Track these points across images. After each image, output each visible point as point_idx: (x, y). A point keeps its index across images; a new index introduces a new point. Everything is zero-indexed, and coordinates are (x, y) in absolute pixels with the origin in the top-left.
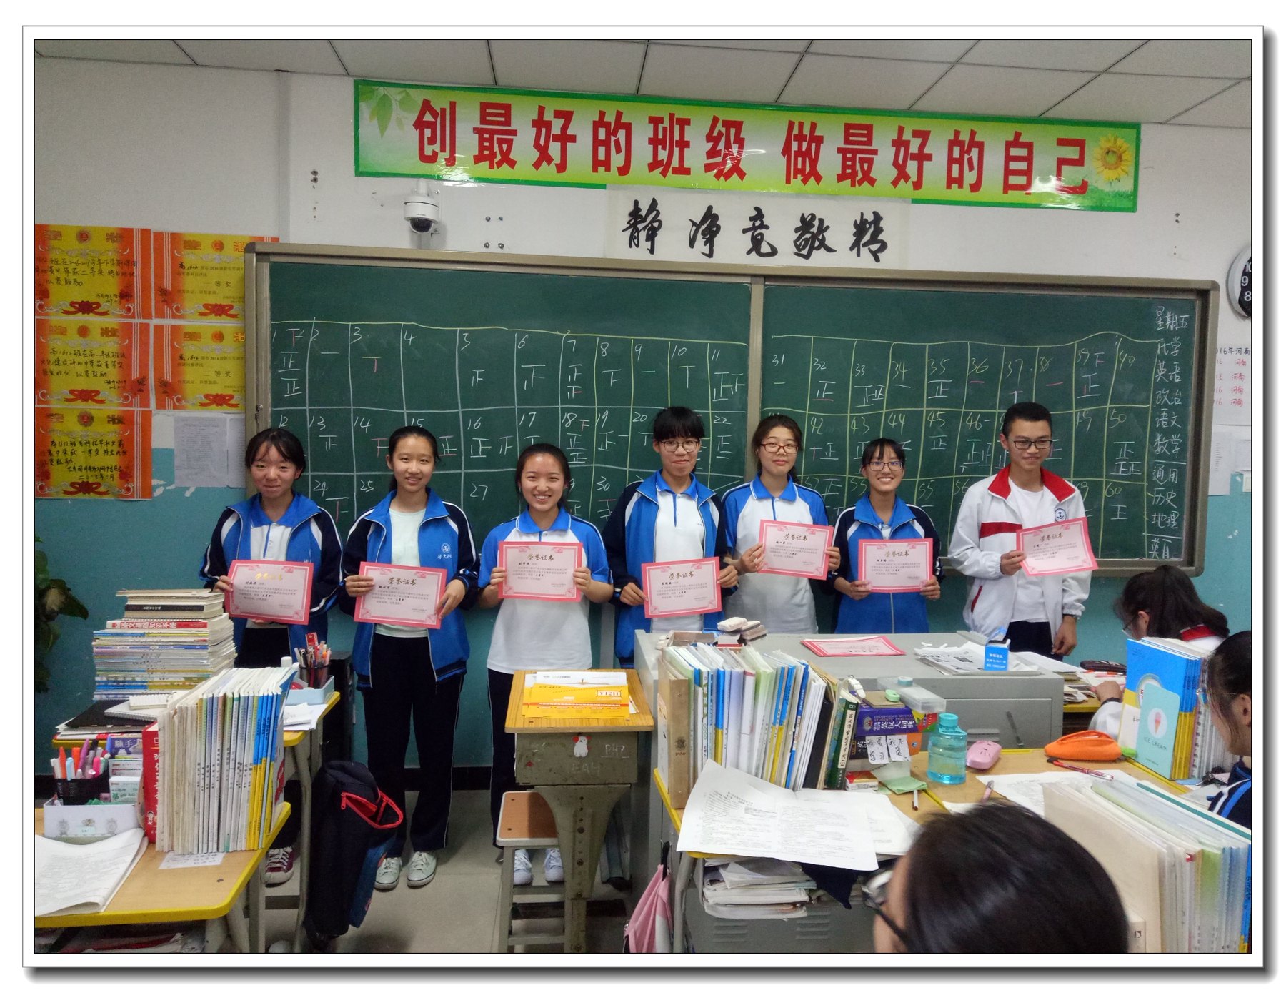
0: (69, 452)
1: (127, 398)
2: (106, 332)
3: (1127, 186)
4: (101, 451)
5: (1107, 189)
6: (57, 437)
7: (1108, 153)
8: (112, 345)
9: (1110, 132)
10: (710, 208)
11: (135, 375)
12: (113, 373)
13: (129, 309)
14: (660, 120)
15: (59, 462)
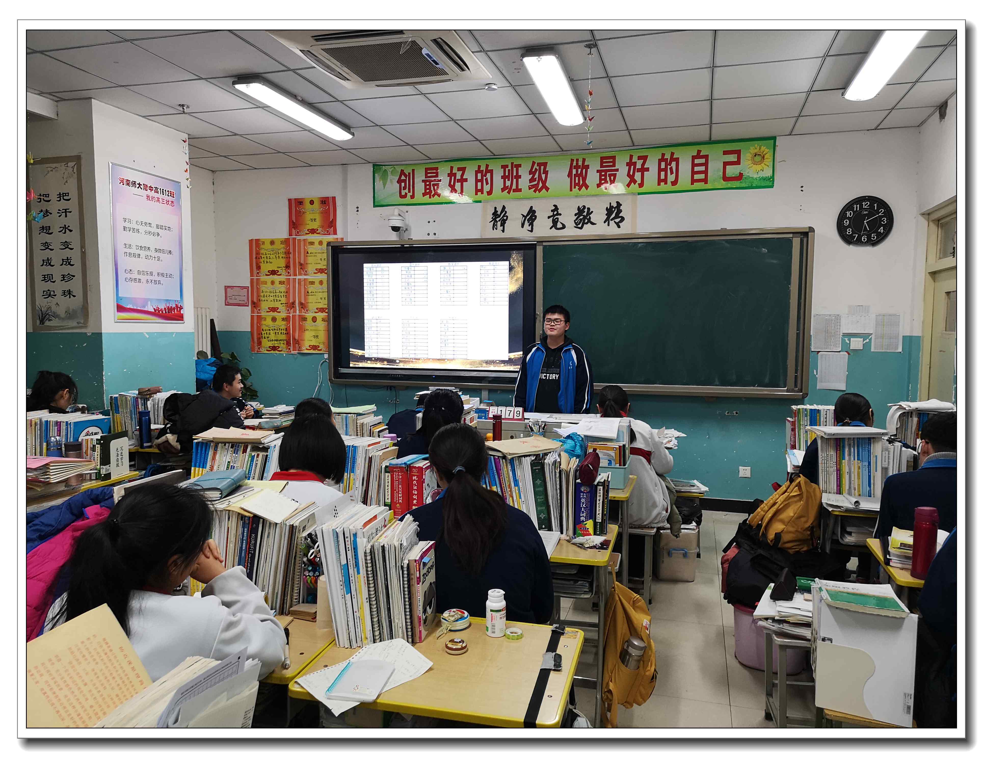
0: (268, 333)
1: (288, 310)
2: (281, 283)
3: (768, 173)
4: (280, 333)
5: (755, 176)
6: (264, 328)
7: (755, 156)
8: (283, 288)
9: (756, 144)
10: (532, 207)
11: (291, 301)
12: (284, 300)
13: (289, 273)
14: (507, 166)
15: (265, 338)
